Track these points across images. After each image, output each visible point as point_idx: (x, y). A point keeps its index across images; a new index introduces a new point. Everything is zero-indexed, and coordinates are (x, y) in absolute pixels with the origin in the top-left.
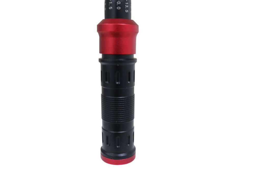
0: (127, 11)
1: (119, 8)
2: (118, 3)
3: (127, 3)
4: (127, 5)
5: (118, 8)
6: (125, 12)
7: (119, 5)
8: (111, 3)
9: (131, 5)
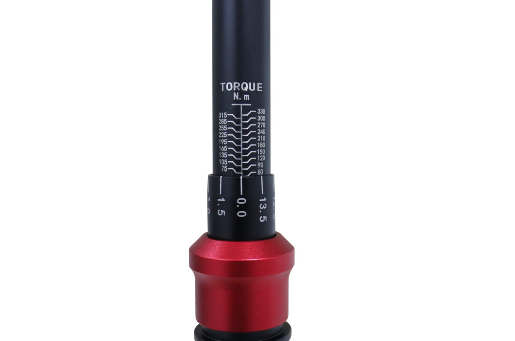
0: (265, 217)
1: (243, 214)
2: (240, 201)
3: (265, 199)
4: (263, 203)
5: (240, 214)
6: (259, 221)
7: (242, 207)
8: (223, 200)
9: (274, 200)
